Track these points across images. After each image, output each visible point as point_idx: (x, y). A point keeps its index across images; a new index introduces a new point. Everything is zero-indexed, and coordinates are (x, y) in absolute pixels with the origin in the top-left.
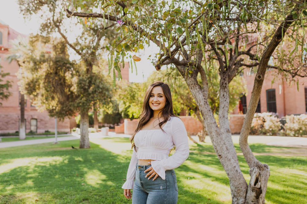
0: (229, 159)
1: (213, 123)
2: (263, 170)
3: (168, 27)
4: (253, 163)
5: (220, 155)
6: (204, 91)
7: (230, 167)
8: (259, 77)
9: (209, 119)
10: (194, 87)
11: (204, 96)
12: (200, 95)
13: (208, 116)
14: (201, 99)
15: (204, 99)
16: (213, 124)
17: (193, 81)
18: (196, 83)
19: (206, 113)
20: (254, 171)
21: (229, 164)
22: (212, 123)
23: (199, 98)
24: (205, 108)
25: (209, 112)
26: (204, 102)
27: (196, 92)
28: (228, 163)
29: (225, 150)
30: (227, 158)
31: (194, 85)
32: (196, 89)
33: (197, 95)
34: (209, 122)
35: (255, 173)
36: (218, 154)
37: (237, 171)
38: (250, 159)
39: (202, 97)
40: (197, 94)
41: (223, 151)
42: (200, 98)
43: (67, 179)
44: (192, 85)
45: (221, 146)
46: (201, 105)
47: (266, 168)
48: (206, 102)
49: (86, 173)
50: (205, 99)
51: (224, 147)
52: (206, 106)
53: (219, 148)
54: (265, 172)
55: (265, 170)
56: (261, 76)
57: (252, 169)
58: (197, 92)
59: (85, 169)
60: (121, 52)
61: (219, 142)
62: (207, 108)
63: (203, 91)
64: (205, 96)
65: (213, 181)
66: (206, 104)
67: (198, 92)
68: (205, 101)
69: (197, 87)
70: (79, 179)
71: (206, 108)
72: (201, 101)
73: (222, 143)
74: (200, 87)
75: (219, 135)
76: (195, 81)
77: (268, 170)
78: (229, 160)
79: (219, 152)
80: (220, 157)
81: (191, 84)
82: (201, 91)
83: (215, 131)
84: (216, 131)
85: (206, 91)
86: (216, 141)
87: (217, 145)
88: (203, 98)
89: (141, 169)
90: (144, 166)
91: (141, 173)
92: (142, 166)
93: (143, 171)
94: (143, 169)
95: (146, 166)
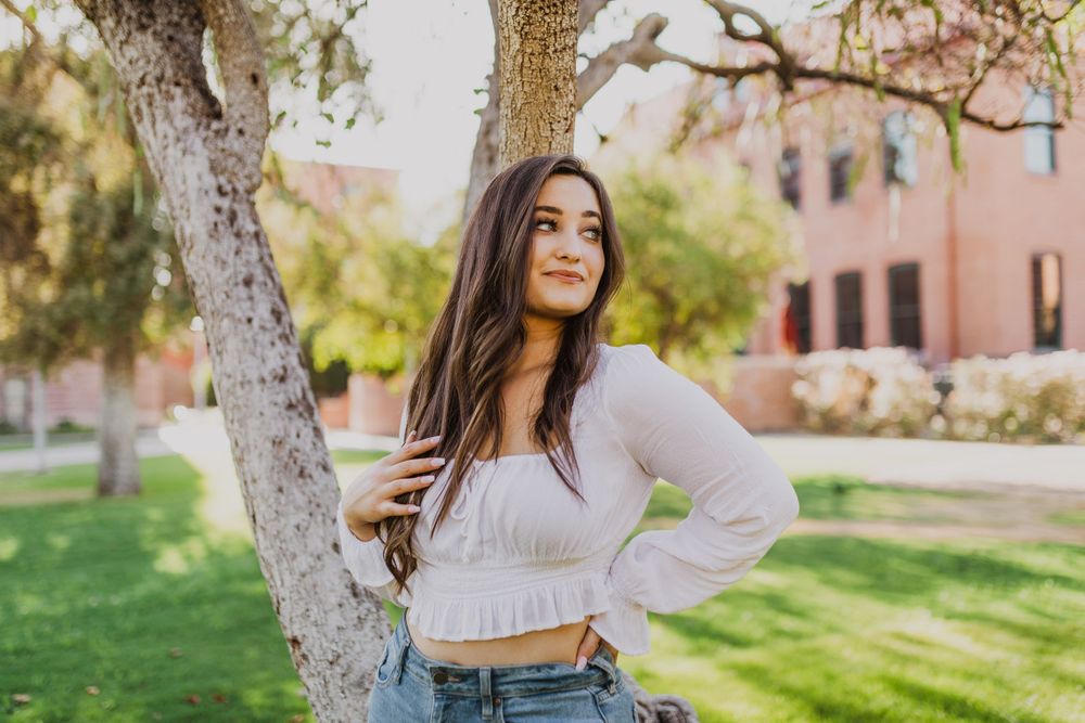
0: (353, 677)
1: (263, 381)
6: (221, 134)
9: (232, 344)
10: (150, 104)
11: (215, 169)
12: (189, 158)
13: (226, 323)
14: (192, 195)
15: (213, 194)
16: (257, 388)
17: (148, 62)
18: (169, 73)
19: (219, 298)
22: (254, 376)
23: (182, 188)
24: (216, 258)
25: (242, 291)
26: (214, 217)
27: (165, 137)
29: (333, 600)
30: (338, 669)
31: (155, 90)
32: (168, 116)
33: (171, 160)
34: (229, 370)
39: (200, 177)
40: (170, 151)
42: (184, 182)
44: (145, 89)
45: (304, 567)
46: (192, 236)
48: (233, 217)
50: (221, 191)
52: (228, 242)
53: (287, 578)
58: (171, 140)
61: (290, 532)
62: (231, 258)
63: (217, 132)
64: (223, 172)
66: (221, 228)
67: (178, 140)
68: (218, 210)
69: (179, 103)
71: (224, 264)
72: (193, 209)
74: (199, 106)
75: (302, 474)
76: (167, 59)
78: (360, 684)
81: (135, 78)
82: (204, 133)
83: (269, 445)
84: (277, 443)
85: (241, 132)
86: (272, 529)
87: (273, 561)
88: (210, 181)
89: (455, 686)
90: (484, 675)
91: (453, 714)
92: (465, 672)
93: (464, 698)
94: (469, 690)
95: (499, 673)
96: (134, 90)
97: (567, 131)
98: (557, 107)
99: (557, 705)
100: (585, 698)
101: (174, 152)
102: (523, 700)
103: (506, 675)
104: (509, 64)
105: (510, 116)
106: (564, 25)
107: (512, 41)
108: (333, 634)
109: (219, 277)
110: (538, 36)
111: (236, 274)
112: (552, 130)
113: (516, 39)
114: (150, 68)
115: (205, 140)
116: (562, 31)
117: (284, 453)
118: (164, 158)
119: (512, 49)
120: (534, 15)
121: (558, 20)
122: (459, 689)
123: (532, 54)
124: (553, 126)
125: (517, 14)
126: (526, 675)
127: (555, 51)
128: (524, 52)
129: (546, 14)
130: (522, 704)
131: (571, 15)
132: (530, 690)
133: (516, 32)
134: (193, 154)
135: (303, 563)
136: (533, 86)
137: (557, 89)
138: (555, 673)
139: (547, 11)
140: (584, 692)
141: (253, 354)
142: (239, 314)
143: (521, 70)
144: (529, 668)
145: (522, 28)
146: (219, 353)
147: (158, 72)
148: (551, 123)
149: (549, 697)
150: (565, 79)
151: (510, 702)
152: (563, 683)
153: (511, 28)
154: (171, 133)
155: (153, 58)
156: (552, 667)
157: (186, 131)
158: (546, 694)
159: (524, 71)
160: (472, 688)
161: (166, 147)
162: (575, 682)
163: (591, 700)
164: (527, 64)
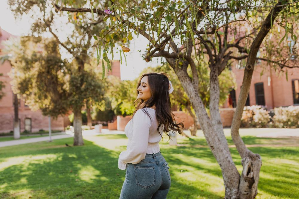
0: (221, 150)
1: (204, 115)
2: (255, 160)
3: (156, 15)
4: (245, 153)
5: (212, 147)
6: (194, 83)
7: (222, 158)
8: (249, 67)
9: (200, 110)
10: (184, 80)
11: (194, 88)
12: (190, 87)
13: (199, 108)
17: (183, 74)
18: (186, 75)
19: (197, 105)
20: (246, 161)
21: (222, 155)
22: (203, 114)
25: (200, 104)
26: (195, 94)
27: (187, 84)
28: (220, 154)
29: (217, 141)
30: (219, 149)
31: (184, 78)
32: (187, 81)
35: (247, 163)
36: (210, 145)
37: (229, 161)
38: (242, 149)
39: (192, 89)
41: (215, 143)
42: (190, 90)
43: (60, 176)
44: (183, 78)
46: (192, 97)
47: (257, 158)
48: (197, 94)
49: (80, 169)
50: (195, 91)
51: (216, 138)
53: (211, 139)
54: (257, 162)
55: (257, 159)
56: (251, 66)
57: (244, 159)
59: (79, 166)
60: (110, 43)
61: (211, 133)
62: (198, 99)
65: (205, 173)
66: (196, 96)
68: (195, 93)
69: (188, 80)
70: (72, 176)
71: (197, 100)
72: (192, 93)
73: (214, 134)
74: (190, 80)
75: (211, 126)
77: (260, 159)
79: (211, 143)
80: (213, 148)
81: (181, 76)
83: (206, 123)
84: (208, 122)
85: (196, 83)
86: (208, 133)
87: (209, 137)
88: (194, 90)
96: (181, 78)
101: (188, 86)
108: (217, 145)
109: (197, 102)
114: (183, 75)
115: (192, 84)
135: (213, 137)
154: (188, 84)
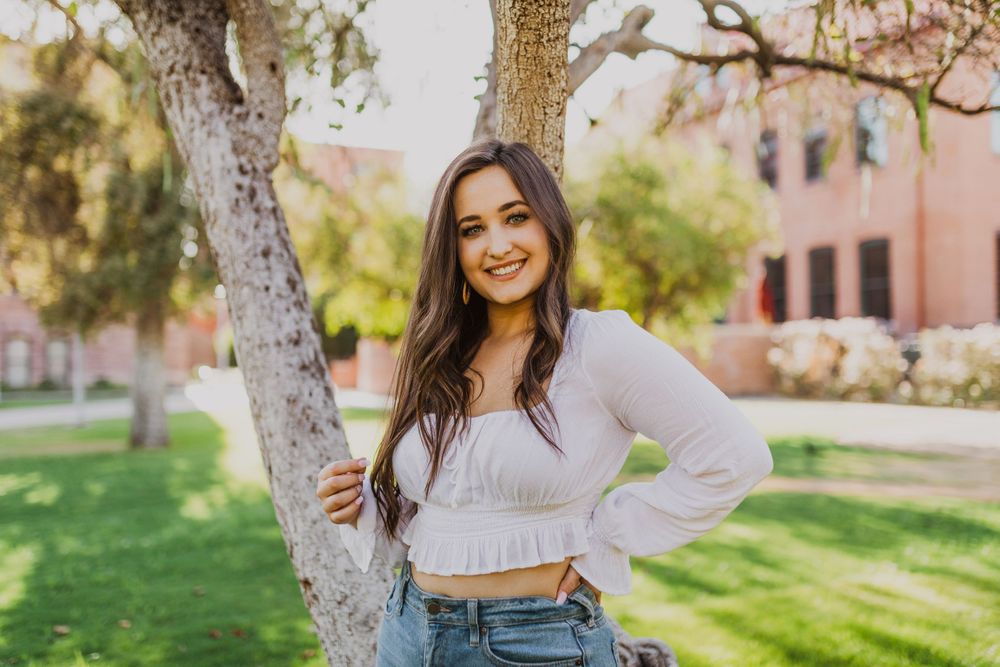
0: (359, 617)
1: (279, 344)
6: (243, 118)
9: (251, 310)
10: (179, 91)
11: (236, 149)
12: (213, 140)
13: (246, 290)
14: (216, 174)
15: (235, 172)
16: (274, 350)
17: (177, 52)
18: (196, 62)
19: (240, 268)
21: (362, 655)
22: (271, 339)
23: (206, 168)
24: (238, 231)
25: (260, 262)
26: (235, 194)
27: (192, 120)
30: (346, 609)
31: (183, 78)
32: (195, 102)
33: (197, 142)
34: (248, 333)
39: (223, 157)
40: (197, 133)
42: (209, 161)
44: (174, 77)
45: (315, 515)
46: (216, 211)
48: (253, 194)
50: (242, 171)
52: (249, 217)
53: (300, 524)
58: (197, 123)
61: (303, 482)
62: (251, 231)
63: (239, 116)
64: (244, 152)
66: (242, 203)
67: (203, 123)
68: (239, 187)
69: (205, 89)
71: (244, 236)
72: (217, 185)
74: (224, 91)
75: (314, 429)
76: (194, 49)
78: (365, 623)
81: (165, 66)
82: (226, 117)
83: (284, 403)
84: (292, 401)
85: (260, 116)
86: (286, 479)
87: (287, 509)
88: (232, 161)
89: (446, 616)
90: (472, 606)
91: (445, 641)
92: (455, 603)
93: (454, 627)
94: (458, 619)
95: (484, 604)
96: (164, 78)
97: (559, 115)
98: (550, 92)
99: (538, 635)
100: (565, 629)
101: (199, 134)
102: (506, 629)
103: (491, 607)
104: (506, 52)
105: (506, 101)
106: (557, 16)
107: (509, 31)
108: (341, 576)
109: (240, 248)
110: (533, 26)
111: (255, 246)
112: (545, 114)
113: (512, 29)
114: (179, 57)
115: (228, 123)
116: (555, 22)
117: (298, 410)
118: (191, 140)
119: (508, 38)
120: (529, 7)
121: (552, 11)
122: (450, 619)
123: (527, 43)
124: (547, 111)
125: (513, 7)
126: (509, 607)
127: (549, 40)
128: (520, 42)
129: (541, 6)
130: (506, 633)
131: (563, 7)
132: (513, 621)
133: (513, 23)
134: (217, 135)
135: (314, 511)
136: (528, 73)
137: (550, 75)
138: (536, 606)
139: (542, 3)
140: (564, 624)
141: (270, 319)
142: (257, 283)
143: (517, 58)
144: (513, 600)
145: (519, 19)
146: (240, 318)
147: (185, 61)
148: (544, 107)
149: (530, 628)
150: (557, 66)
151: (495, 631)
152: (544, 615)
153: (508, 19)
154: (198, 117)
155: (182, 48)
156: (533, 600)
157: (210, 115)
158: (528, 624)
159: (520, 59)
160: (462, 618)
161: (192, 130)
162: (555, 615)
163: (570, 631)
164: (522, 53)
